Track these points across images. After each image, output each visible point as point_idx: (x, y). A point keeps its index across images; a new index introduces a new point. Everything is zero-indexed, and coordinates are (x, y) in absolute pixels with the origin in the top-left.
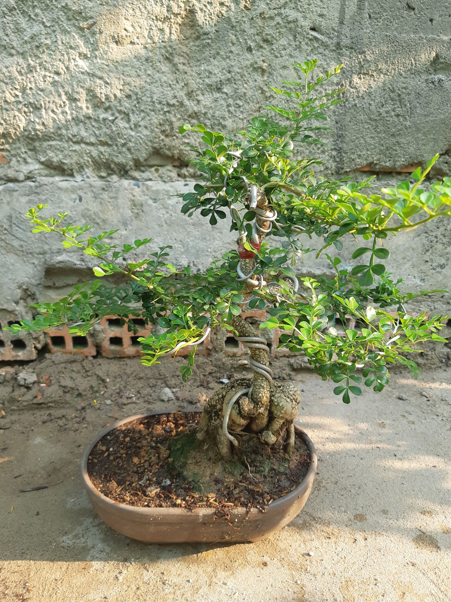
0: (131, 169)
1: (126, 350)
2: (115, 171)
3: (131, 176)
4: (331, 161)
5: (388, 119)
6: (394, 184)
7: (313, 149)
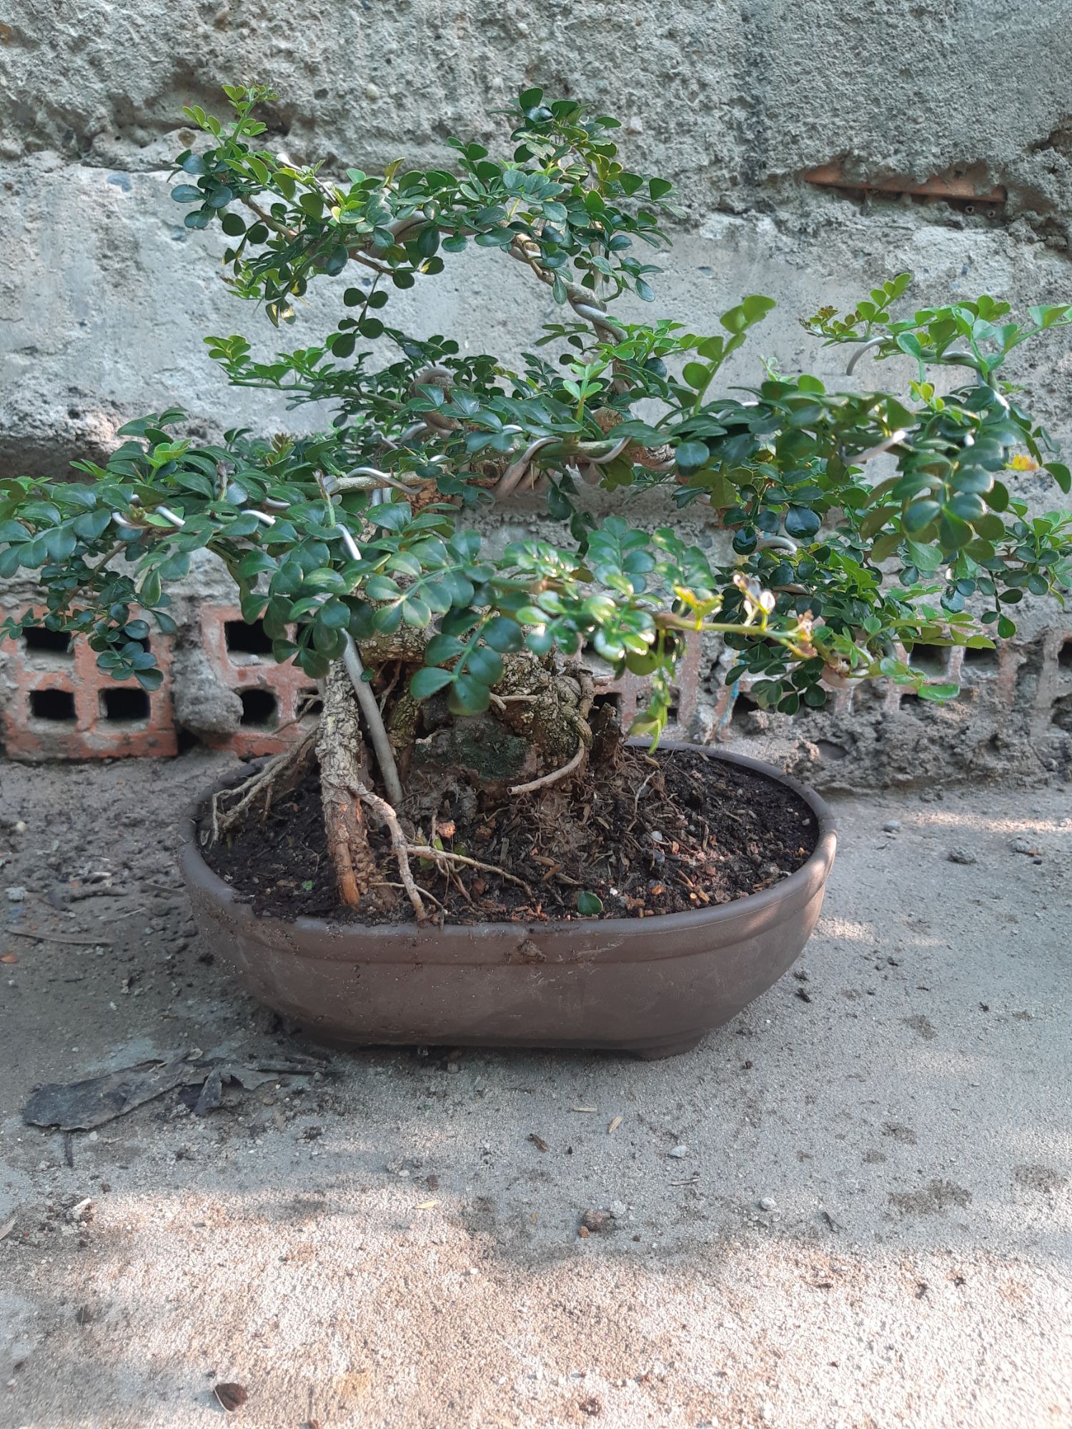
0: (103, 130)
1: (87, 734)
2: (49, 136)
3: (101, 155)
4: (729, 139)
5: (890, 21)
6: (910, 225)
7: (678, 97)
